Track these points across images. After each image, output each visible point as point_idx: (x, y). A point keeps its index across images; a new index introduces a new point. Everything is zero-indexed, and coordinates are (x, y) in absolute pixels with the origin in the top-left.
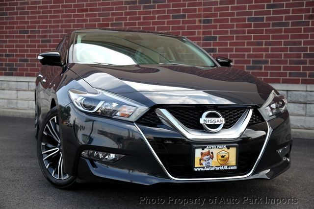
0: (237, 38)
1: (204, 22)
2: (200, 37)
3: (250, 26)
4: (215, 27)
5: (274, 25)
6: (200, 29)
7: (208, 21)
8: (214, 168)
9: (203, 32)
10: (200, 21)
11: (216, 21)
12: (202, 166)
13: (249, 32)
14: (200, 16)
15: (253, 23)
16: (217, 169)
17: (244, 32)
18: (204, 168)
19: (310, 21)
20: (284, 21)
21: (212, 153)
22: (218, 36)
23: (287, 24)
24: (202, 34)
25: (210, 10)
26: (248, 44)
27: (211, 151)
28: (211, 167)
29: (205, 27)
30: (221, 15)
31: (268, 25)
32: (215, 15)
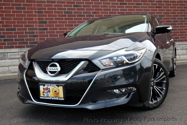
0: (59, 22)
1: (38, 12)
2: (37, 21)
3: (65, 16)
4: (46, 16)
5: (78, 16)
6: (36, 16)
7: (41, 12)
8: (51, 98)
9: (38, 18)
10: (36, 12)
11: (46, 12)
12: (44, 96)
13: (65, 19)
14: (35, 9)
15: (67, 14)
16: (52, 99)
17: (62, 19)
18: (45, 97)
19: (95, 14)
20: (82, 14)
21: (49, 88)
22: (48, 21)
23: (84, 16)
24: (37, 19)
25: (41, 5)
26: (66, 26)
27: (48, 87)
28: (49, 97)
29: (39, 16)
30: (48, 9)
31: (75, 16)
32: (45, 9)
